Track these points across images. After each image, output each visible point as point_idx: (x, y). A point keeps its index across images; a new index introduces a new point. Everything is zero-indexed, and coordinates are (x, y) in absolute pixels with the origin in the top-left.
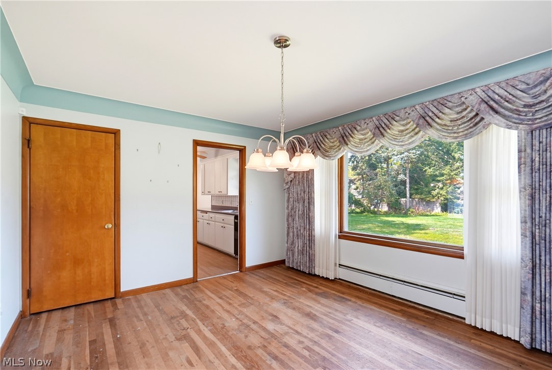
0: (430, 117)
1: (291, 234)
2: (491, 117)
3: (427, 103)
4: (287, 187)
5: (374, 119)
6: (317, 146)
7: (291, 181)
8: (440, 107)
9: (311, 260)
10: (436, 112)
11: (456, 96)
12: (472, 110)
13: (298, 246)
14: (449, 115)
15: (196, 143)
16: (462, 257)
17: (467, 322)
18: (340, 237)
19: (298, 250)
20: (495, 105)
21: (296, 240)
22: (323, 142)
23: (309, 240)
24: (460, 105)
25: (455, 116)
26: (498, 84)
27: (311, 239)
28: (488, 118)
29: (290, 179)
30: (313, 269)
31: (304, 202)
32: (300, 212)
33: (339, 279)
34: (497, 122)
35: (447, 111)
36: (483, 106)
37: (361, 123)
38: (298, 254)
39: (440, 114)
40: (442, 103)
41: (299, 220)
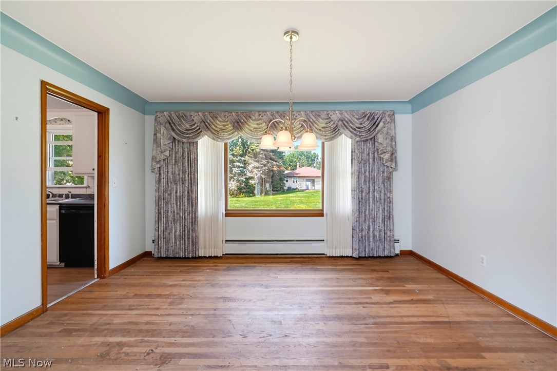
0: (311, 122)
1: (164, 220)
2: (343, 130)
3: (308, 112)
4: (159, 166)
5: (268, 113)
6: (206, 126)
7: (164, 160)
8: (317, 117)
9: (195, 243)
10: (315, 120)
11: (325, 112)
12: (334, 123)
13: (176, 232)
14: (322, 123)
15: (46, 88)
16: (322, 215)
17: (328, 255)
18: (227, 215)
19: (175, 236)
20: (346, 124)
21: (172, 225)
22: (214, 123)
23: (192, 222)
24: (327, 119)
25: (324, 125)
26: (346, 111)
27: (194, 220)
28: (342, 130)
29: (163, 157)
30: (197, 252)
31: (183, 184)
32: (178, 194)
33: (226, 254)
34: (347, 134)
35: (321, 120)
36: (340, 122)
37: (255, 113)
38: (175, 240)
39: (317, 122)
40: (318, 115)
41: (177, 204)
